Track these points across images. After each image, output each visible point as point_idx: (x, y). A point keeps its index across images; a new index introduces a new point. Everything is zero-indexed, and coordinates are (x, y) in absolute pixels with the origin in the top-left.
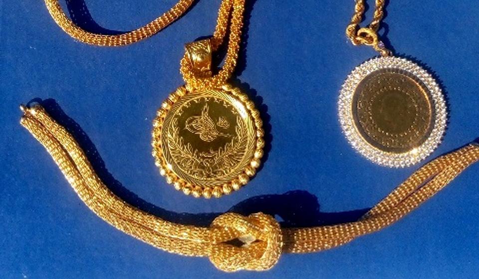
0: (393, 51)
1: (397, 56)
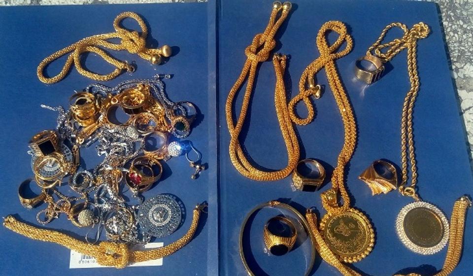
0: (421, 199)
1: (424, 202)
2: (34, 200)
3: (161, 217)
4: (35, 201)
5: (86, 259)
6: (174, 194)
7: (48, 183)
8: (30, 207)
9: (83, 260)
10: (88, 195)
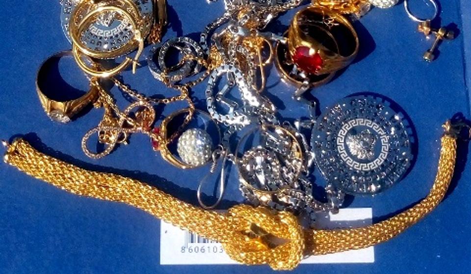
2: (75, 105)
3: (369, 151)
4: (77, 105)
5: (196, 244)
6: (384, 94)
7: (102, 64)
8: (66, 119)
9: (190, 244)
10: (190, 93)
